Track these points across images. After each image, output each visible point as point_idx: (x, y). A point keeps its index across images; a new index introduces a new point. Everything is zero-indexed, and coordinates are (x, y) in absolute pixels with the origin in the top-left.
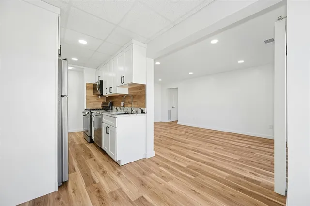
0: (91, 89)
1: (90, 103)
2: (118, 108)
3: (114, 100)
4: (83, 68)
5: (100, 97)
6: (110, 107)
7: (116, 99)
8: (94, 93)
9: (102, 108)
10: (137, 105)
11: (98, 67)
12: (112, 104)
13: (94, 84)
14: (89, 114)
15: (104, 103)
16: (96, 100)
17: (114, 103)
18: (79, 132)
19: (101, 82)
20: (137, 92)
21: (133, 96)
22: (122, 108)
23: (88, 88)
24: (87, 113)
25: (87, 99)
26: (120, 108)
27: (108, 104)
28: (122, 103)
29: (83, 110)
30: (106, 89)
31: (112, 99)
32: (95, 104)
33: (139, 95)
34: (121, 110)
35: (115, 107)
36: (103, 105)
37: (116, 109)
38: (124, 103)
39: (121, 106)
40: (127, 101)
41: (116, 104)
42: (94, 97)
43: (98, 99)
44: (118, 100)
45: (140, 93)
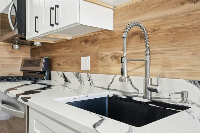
3: (54, 54)
7: (62, 51)
9: (21, 74)
10: (166, 65)
12: (49, 65)
15: (26, 63)
16: (6, 54)
17: (57, 61)
20: (165, 18)
22: (83, 75)
26: (77, 76)
28: (86, 62)
30: (37, 17)
31: (50, 50)
32: (4, 63)
33: (177, 28)
34: (80, 81)
35: (61, 73)
36: (24, 66)
37: (63, 79)
38: (91, 61)
39: (82, 69)
40: (107, 56)
41: (61, 63)
42: (3, 47)
43: (13, 52)
44: (70, 52)
45: (189, 17)
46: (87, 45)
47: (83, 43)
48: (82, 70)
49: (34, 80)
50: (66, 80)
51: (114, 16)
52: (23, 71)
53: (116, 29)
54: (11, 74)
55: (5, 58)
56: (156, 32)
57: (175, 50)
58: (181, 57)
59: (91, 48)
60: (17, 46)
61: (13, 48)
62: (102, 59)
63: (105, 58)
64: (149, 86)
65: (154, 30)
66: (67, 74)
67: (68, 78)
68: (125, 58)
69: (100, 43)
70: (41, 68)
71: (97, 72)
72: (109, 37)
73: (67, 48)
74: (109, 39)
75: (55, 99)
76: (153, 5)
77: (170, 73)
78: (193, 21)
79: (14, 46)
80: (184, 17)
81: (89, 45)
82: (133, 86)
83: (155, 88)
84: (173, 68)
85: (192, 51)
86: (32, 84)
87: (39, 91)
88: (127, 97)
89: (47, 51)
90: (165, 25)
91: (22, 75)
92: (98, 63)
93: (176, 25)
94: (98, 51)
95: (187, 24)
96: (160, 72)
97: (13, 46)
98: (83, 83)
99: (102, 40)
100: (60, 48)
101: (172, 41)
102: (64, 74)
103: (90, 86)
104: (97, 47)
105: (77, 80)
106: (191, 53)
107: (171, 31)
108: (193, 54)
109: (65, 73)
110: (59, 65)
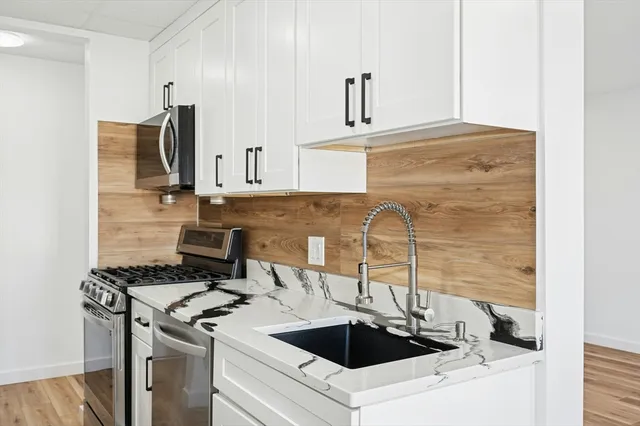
0: (126, 155)
1: (122, 236)
2: (286, 273)
3: (251, 222)
4: (82, 42)
5: (169, 199)
6: (230, 262)
7: (268, 219)
8: (139, 175)
10: (447, 272)
11: (160, 32)
12: (242, 246)
13: (141, 129)
14: (120, 305)
15: (190, 235)
16: (148, 216)
17: (257, 239)
18: (57, 382)
19: (187, 115)
20: (447, 187)
21: (411, 213)
22: (312, 276)
23: (105, 150)
24: (106, 298)
25: (101, 210)
26: (301, 277)
27: (218, 244)
28: (317, 248)
29: (85, 276)
30: (220, 157)
31: (243, 212)
32: (142, 236)
33: (463, 209)
34: (305, 286)
35: (267, 266)
36: (184, 243)
37: (271, 280)
38: (325, 248)
39: (311, 261)
40: (355, 240)
41: (267, 243)
42: (140, 200)
43: (161, 210)
44: (287, 222)
45: (479, 193)
46: (320, 214)
47: (312, 208)
48: (310, 263)
49: (210, 278)
50: (278, 282)
51: (367, 164)
52: (181, 253)
53: (371, 191)
54: (156, 261)
55: (144, 224)
56: (434, 209)
57: (460, 247)
58: (468, 261)
59: (327, 220)
60: (170, 197)
61: (161, 201)
62: (347, 246)
63: (353, 245)
64: (415, 308)
65: (430, 206)
66: (279, 269)
67: (282, 278)
68: (365, 266)
69: (344, 213)
70: (225, 252)
71: (337, 271)
72: (359, 204)
73: (280, 213)
74: (358, 207)
75: (256, 329)
76: (430, 159)
77: (456, 287)
78: (483, 201)
79: (164, 197)
80: (471, 191)
81: (324, 215)
82: (397, 305)
83: (421, 312)
84: (457, 278)
85: (482, 252)
86: (209, 290)
87: (227, 309)
88: (377, 327)
89: (237, 211)
90: (447, 199)
91: (180, 263)
92: (339, 252)
93: (460, 203)
94: (339, 229)
95: (476, 205)
96: (439, 282)
97: (161, 197)
98: (310, 292)
99: (346, 207)
100: (264, 210)
101: (457, 230)
102: (273, 269)
103: (324, 299)
104: (338, 220)
105: (300, 283)
106: (481, 255)
107: (454, 210)
108: (485, 258)
109: (276, 266)
110: (264, 246)
